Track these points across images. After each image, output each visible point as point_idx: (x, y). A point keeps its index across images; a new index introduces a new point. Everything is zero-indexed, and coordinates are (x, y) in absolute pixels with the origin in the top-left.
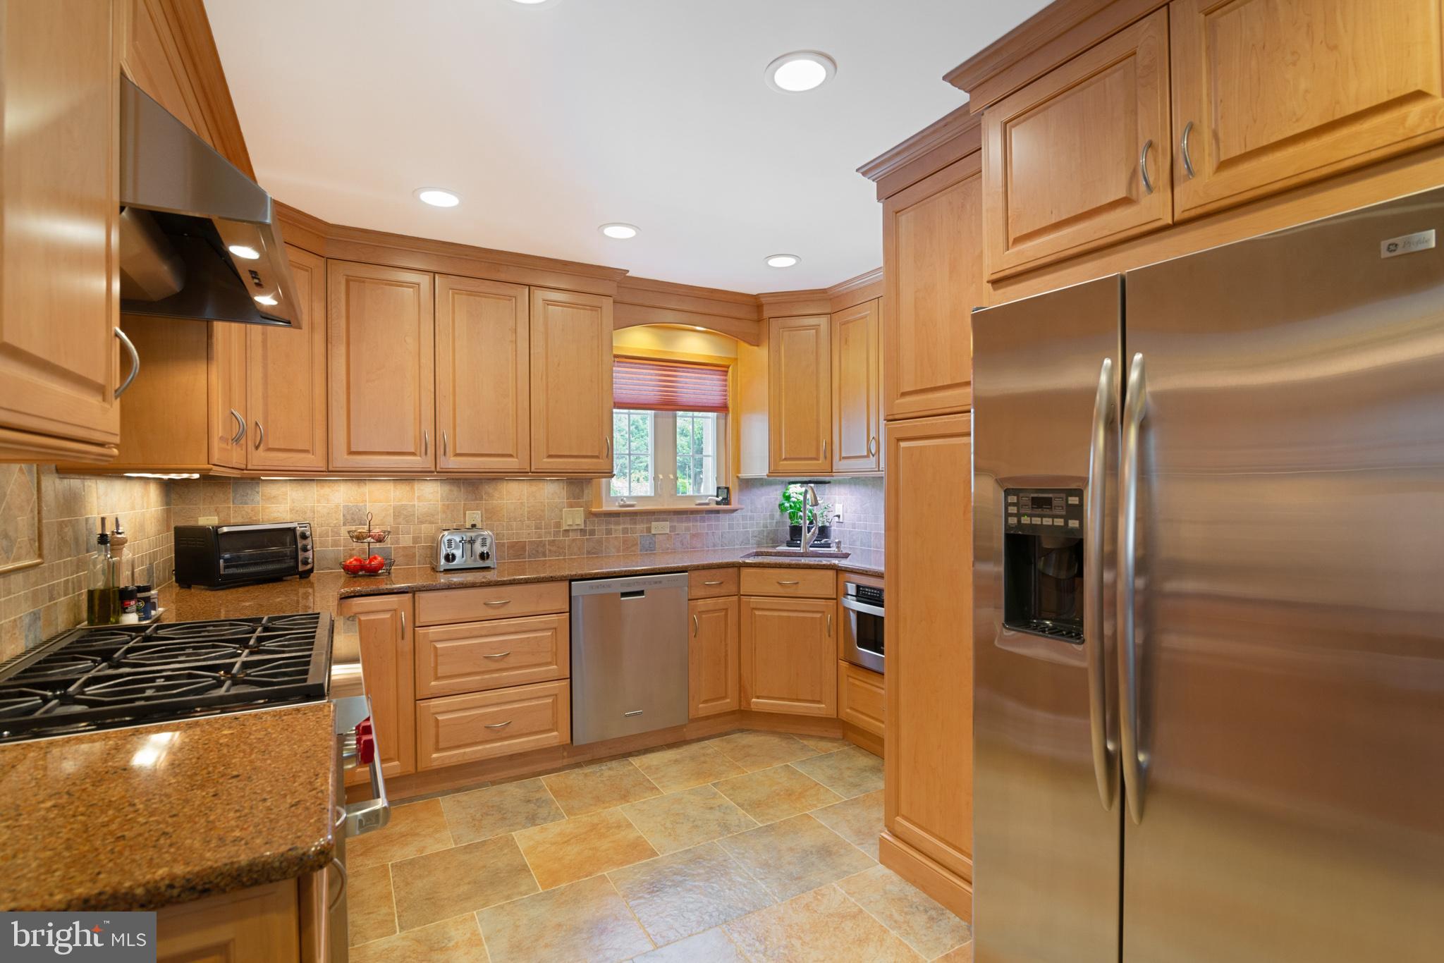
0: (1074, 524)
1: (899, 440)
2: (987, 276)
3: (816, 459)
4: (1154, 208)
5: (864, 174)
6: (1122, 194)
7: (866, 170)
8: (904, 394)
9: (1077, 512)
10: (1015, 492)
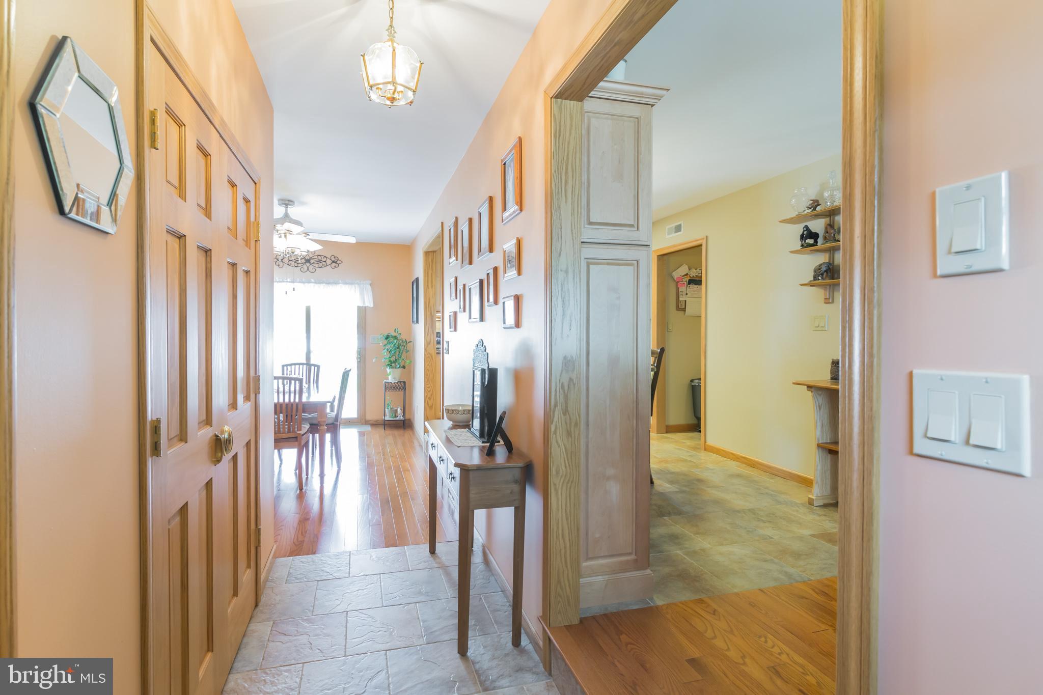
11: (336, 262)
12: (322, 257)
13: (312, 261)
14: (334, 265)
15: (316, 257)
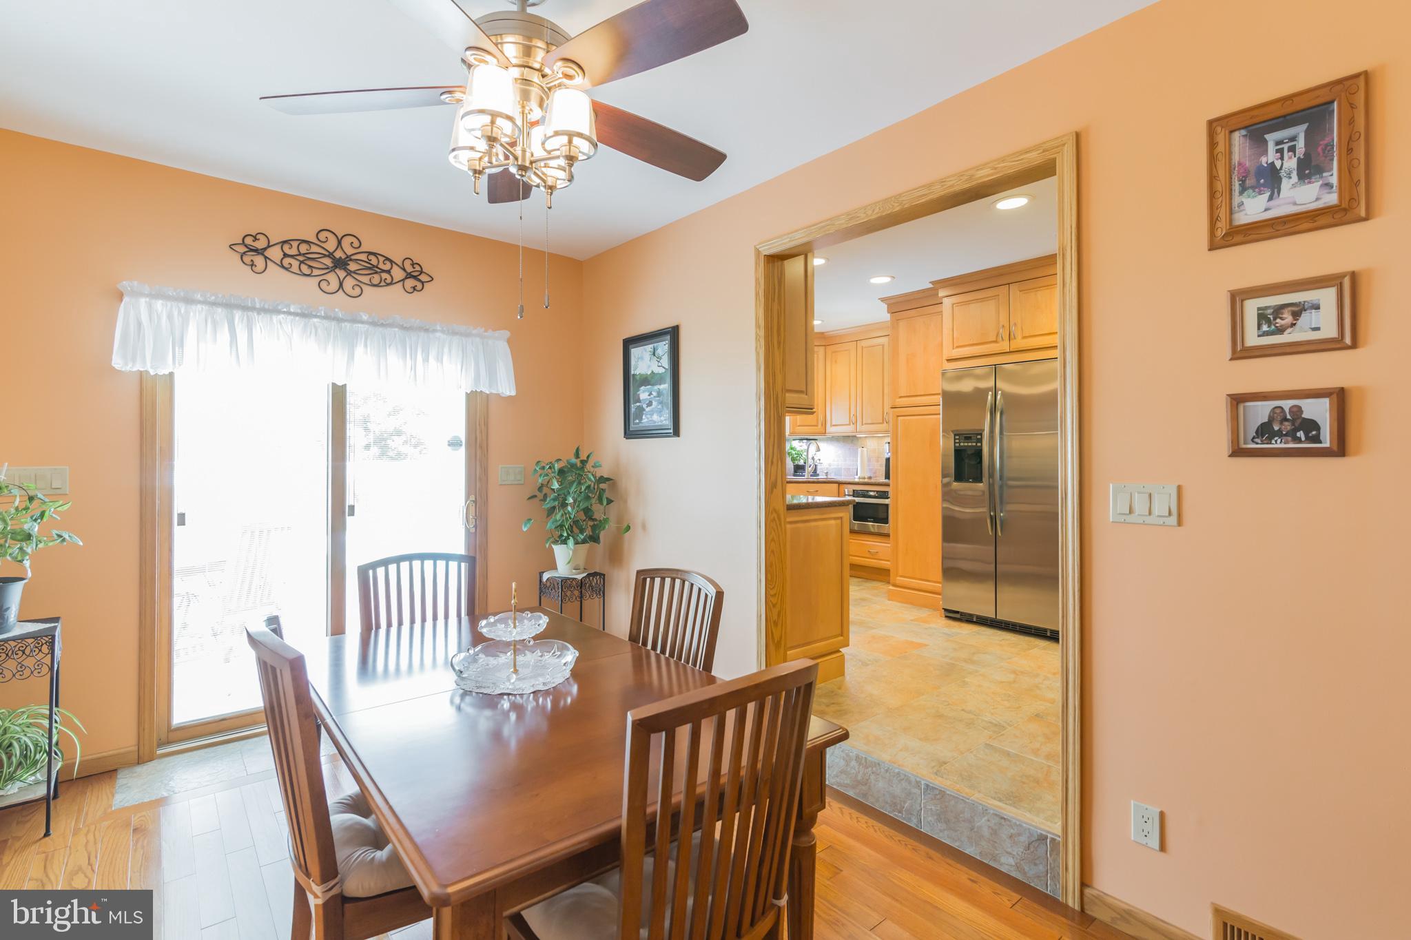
0: (979, 444)
1: (898, 416)
2: (945, 357)
3: (817, 426)
4: (1005, 346)
5: (882, 301)
6: (995, 339)
7: (883, 300)
8: (901, 397)
9: (980, 441)
10: (958, 435)
11: (416, 276)
12: (381, 259)
13: (353, 266)
14: (410, 283)
15: (363, 257)
